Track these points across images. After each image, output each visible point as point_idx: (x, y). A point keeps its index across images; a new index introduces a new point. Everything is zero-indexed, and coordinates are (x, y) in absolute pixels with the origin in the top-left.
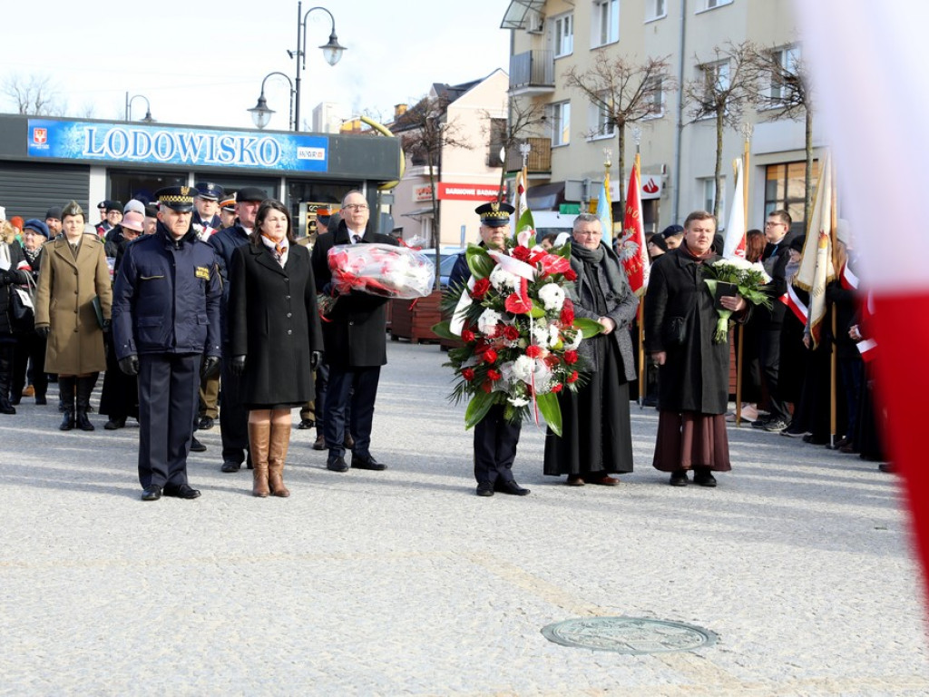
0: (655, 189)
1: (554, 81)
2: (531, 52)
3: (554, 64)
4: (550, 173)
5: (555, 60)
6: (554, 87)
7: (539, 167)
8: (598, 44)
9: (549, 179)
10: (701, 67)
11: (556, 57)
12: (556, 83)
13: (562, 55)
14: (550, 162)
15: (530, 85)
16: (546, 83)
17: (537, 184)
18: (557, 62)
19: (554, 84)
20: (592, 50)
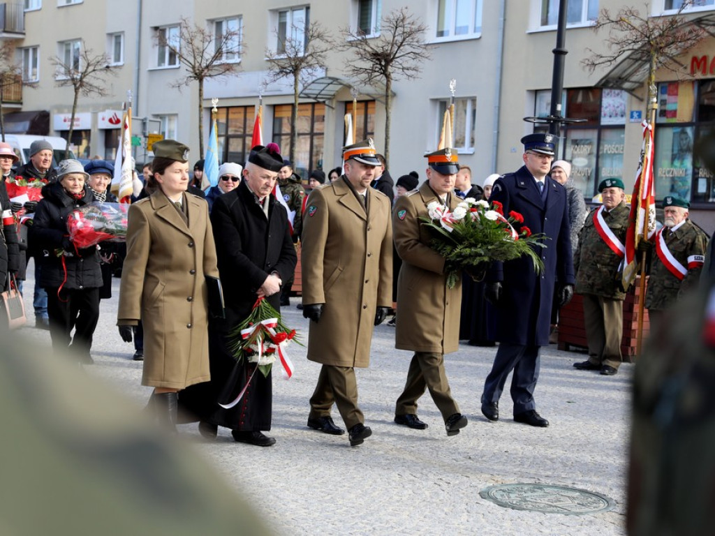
0: (118, 121)
1: (24, 29)
2: (5, 4)
3: (24, 16)
4: (21, 104)
5: (25, 13)
6: (24, 34)
7: (13, 98)
8: (64, 3)
9: (20, 109)
10: (156, 28)
11: (26, 10)
12: (26, 31)
13: (31, 8)
14: (21, 95)
15: (5, 32)
16: (17, 31)
17: (9, 112)
18: (26, 15)
19: (24, 32)
20: (59, 8)
